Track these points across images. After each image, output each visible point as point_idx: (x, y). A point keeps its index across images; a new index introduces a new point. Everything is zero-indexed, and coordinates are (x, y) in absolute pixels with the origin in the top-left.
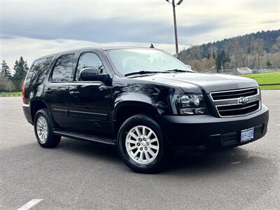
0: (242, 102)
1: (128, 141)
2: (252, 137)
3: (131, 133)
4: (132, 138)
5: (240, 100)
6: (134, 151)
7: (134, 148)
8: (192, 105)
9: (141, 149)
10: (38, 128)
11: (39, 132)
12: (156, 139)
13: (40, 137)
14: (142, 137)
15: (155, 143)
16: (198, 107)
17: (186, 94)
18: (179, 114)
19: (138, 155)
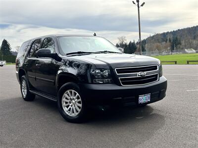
0: (141, 75)
1: (64, 100)
2: (149, 101)
3: (65, 95)
4: (66, 98)
5: (139, 74)
6: (67, 107)
7: (67, 105)
8: (103, 77)
9: (72, 106)
10: (23, 87)
11: (23, 90)
12: (80, 100)
13: (23, 93)
14: (72, 98)
15: (79, 102)
16: (106, 78)
17: (98, 69)
18: (92, 83)
19: (70, 110)
